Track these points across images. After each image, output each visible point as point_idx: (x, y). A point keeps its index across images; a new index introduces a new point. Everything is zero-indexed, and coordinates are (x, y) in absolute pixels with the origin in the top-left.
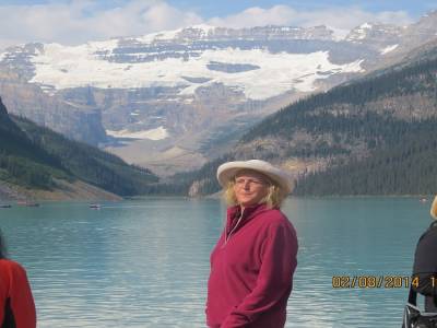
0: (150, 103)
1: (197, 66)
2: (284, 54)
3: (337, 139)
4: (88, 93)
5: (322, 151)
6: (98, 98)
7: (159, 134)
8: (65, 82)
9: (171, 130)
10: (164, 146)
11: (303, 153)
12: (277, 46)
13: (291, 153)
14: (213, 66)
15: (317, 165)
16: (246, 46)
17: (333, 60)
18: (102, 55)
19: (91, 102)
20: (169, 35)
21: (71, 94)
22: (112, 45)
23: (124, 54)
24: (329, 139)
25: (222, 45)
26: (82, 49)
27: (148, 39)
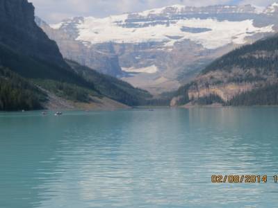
0: (147, 51)
1: (174, 29)
2: (226, 22)
3: (258, 72)
4: (110, 46)
5: (249, 79)
6: (117, 49)
7: (152, 69)
8: (97, 39)
9: (160, 67)
10: (156, 76)
11: (238, 80)
12: (221, 18)
13: (231, 81)
14: (184, 29)
15: (246, 87)
16: (203, 17)
17: (255, 25)
18: (118, 23)
19: (112, 51)
20: (158, 11)
21: (100, 46)
22: (124, 18)
23: (131, 23)
24: (253, 72)
25: (189, 17)
26: (106, 20)
27: (145, 14)
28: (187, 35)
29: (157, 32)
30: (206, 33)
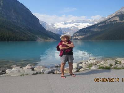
0: (68, 29)
1: (73, 25)
2: (84, 23)
3: (86, 33)
4: (61, 28)
5: (84, 35)
6: (62, 29)
7: (69, 33)
8: (58, 27)
9: (70, 32)
10: (69, 34)
11: (82, 35)
12: (83, 22)
13: (80, 35)
14: (75, 25)
15: (83, 37)
16: (79, 22)
17: (89, 24)
18: (62, 24)
19: (61, 29)
20: (70, 21)
21: (59, 28)
22: (63, 23)
23: (65, 24)
25: (76, 22)
26: (60, 23)
27: (67, 22)
28: (76, 26)
29: (70, 26)
30: (79, 26)
